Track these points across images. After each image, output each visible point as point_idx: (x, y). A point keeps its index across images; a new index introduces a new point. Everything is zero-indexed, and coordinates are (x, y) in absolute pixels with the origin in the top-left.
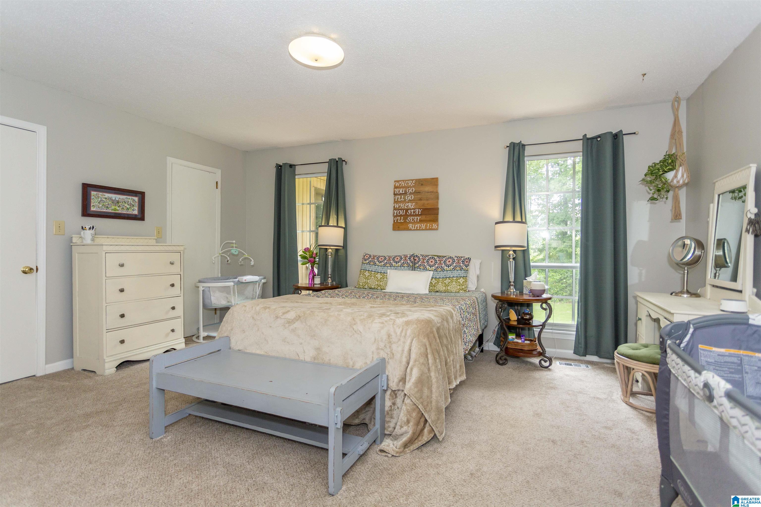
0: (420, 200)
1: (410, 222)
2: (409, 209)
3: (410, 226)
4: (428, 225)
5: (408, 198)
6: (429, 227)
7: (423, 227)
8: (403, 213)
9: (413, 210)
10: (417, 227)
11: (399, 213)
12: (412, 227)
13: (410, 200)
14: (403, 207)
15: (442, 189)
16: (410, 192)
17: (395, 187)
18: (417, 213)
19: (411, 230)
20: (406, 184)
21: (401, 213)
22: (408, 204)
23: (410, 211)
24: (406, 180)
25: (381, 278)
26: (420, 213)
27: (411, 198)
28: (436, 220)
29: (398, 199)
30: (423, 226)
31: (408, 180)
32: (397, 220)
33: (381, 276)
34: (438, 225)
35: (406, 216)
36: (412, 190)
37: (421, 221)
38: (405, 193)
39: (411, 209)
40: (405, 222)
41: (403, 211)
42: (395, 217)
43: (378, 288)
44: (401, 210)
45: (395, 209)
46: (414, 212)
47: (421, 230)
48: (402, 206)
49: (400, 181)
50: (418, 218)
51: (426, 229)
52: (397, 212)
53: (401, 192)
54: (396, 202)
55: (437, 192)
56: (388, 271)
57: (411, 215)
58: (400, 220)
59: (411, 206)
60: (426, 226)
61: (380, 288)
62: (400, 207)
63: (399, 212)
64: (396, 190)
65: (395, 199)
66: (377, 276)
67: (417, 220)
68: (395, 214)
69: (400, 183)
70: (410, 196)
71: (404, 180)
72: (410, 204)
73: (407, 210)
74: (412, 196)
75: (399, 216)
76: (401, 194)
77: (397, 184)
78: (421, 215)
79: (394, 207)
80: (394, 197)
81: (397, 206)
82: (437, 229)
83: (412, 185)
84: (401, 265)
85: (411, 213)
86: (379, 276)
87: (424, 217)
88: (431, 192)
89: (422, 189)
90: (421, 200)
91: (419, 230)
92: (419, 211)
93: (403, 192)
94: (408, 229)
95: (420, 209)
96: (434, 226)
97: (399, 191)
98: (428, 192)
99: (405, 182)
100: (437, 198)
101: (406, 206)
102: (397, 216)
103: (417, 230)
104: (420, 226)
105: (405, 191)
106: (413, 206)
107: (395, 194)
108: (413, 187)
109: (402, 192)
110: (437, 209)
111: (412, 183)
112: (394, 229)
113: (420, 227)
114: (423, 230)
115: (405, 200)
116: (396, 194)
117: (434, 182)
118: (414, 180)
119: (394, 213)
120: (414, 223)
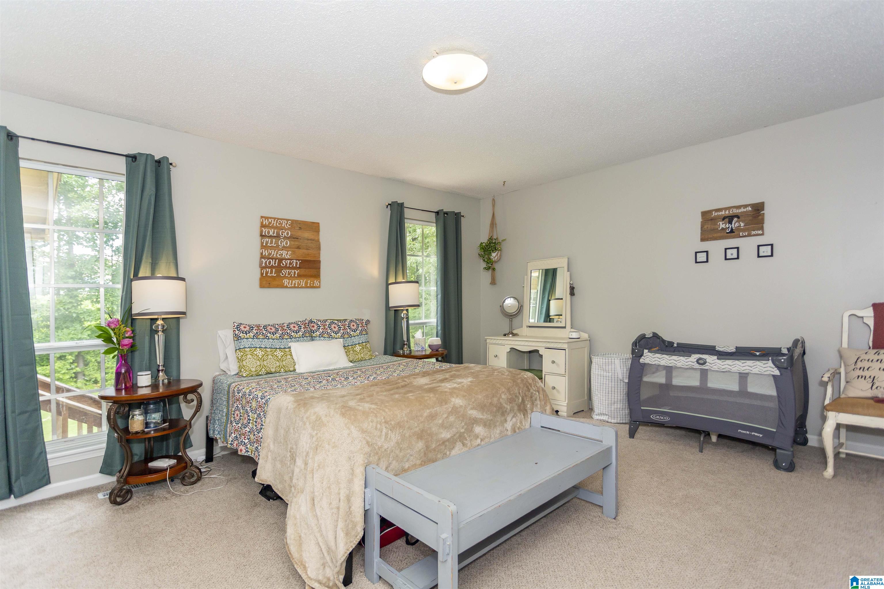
0: (298, 248)
1: (285, 277)
2: (283, 259)
3: (286, 282)
4: (309, 281)
5: (281, 244)
6: (310, 284)
7: (303, 284)
8: (275, 264)
9: (289, 261)
10: (295, 284)
11: (269, 264)
12: (289, 283)
13: (284, 247)
14: (275, 256)
15: (324, 237)
16: (285, 237)
17: (263, 226)
18: (294, 266)
19: (286, 287)
20: (279, 224)
21: (272, 263)
22: (282, 252)
23: (285, 262)
24: (278, 219)
25: (283, 356)
26: (298, 266)
27: (286, 244)
28: (317, 276)
29: (267, 243)
30: (303, 282)
31: (281, 219)
32: (267, 273)
33: (282, 354)
34: (320, 282)
35: (279, 268)
36: (288, 234)
37: (300, 276)
38: (278, 237)
39: (286, 259)
40: (278, 276)
41: (275, 261)
42: (262, 268)
43: (280, 370)
44: (272, 259)
45: (262, 257)
46: (290, 264)
47: (300, 288)
48: (274, 254)
49: (271, 218)
50: (296, 272)
51: (306, 287)
52: (266, 262)
53: (271, 233)
54: (263, 247)
55: (318, 241)
56: (290, 344)
57: (286, 267)
58: (271, 273)
59: (287, 254)
60: (306, 283)
61: (284, 370)
62: (270, 254)
63: (270, 262)
64: (264, 230)
65: (262, 243)
66: (275, 353)
67: (294, 275)
68: (264, 265)
69: (270, 220)
70: (284, 241)
71: (276, 218)
72: (284, 253)
73: (281, 260)
74: (287, 242)
75: (269, 268)
76: (271, 237)
77: (266, 222)
78: (299, 268)
79: (262, 254)
80: (262, 239)
81: (266, 253)
82: (319, 287)
83: (287, 227)
84: (303, 335)
85: (286, 264)
86: (279, 353)
87: (303, 271)
88: (311, 240)
89: (300, 234)
90: (300, 248)
91: (298, 287)
92: (297, 263)
93: (275, 235)
94: (283, 286)
95: (299, 260)
96: (316, 283)
97: (269, 232)
98: (308, 240)
99: (277, 221)
100: (319, 248)
101: (279, 255)
102: (266, 267)
103: (295, 287)
104: (298, 282)
105: (278, 233)
106: (289, 256)
107: (261, 235)
108: (288, 229)
109: (274, 233)
110: (319, 262)
111: (286, 224)
112: (262, 286)
113: (299, 284)
114: (302, 287)
115: (278, 246)
116: (264, 236)
117: (315, 227)
118: (289, 220)
119: (261, 263)
120: (291, 278)
